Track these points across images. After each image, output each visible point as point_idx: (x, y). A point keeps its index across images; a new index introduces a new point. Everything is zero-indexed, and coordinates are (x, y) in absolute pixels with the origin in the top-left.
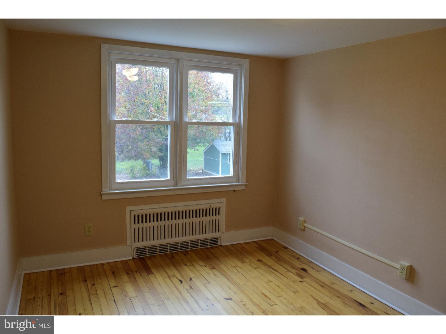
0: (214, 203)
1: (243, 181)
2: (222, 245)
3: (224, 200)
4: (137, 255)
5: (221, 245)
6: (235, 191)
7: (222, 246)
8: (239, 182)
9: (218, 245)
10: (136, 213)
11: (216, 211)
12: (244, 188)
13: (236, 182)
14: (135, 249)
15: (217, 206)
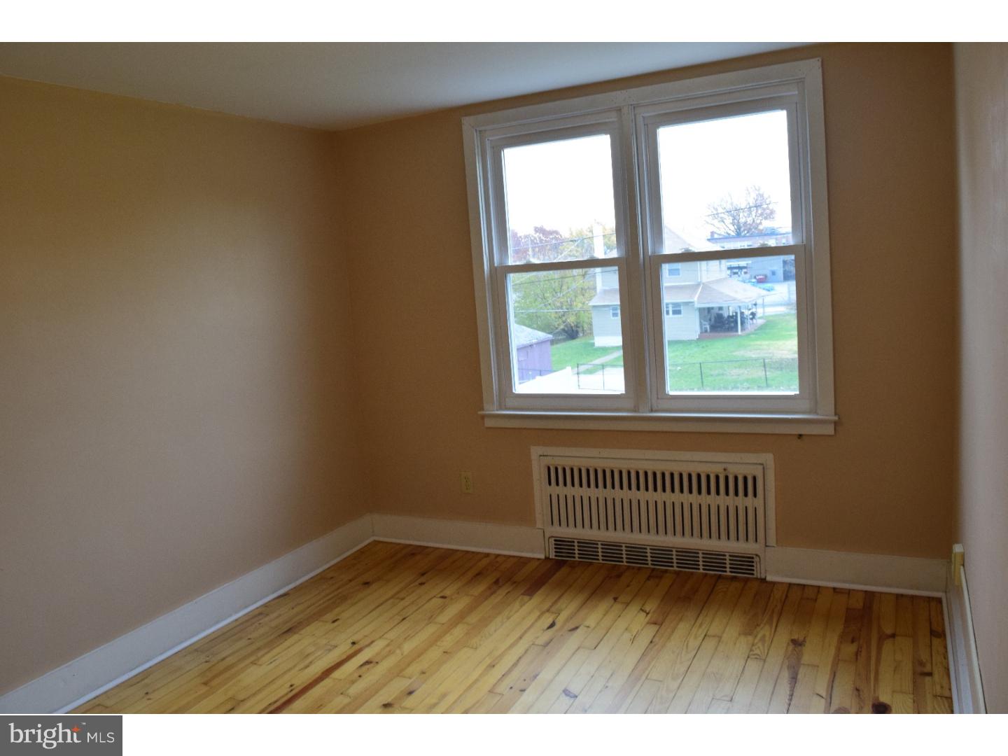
0: (741, 463)
1: (827, 411)
2: (765, 579)
3: (768, 458)
4: (556, 552)
5: (763, 577)
6: (800, 436)
7: (763, 580)
8: (816, 413)
9: (755, 576)
10: (552, 462)
11: (747, 486)
12: (830, 430)
13: (809, 413)
14: (552, 540)
15: (749, 471)
